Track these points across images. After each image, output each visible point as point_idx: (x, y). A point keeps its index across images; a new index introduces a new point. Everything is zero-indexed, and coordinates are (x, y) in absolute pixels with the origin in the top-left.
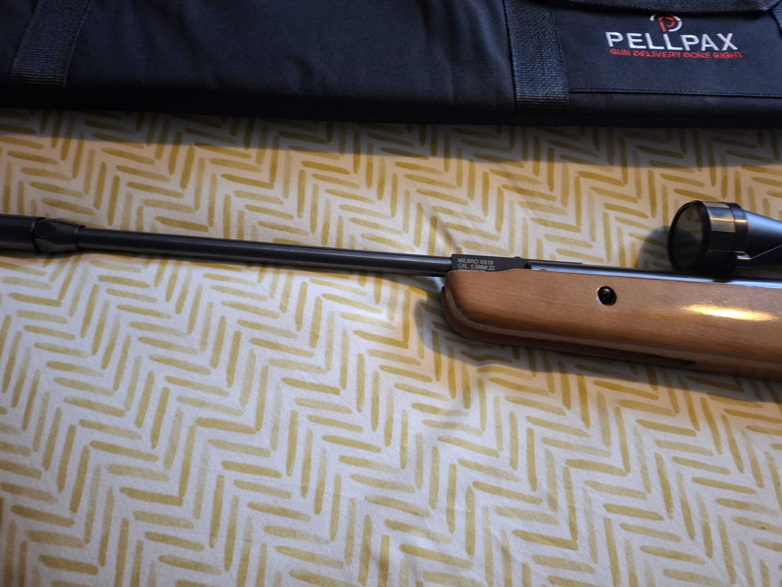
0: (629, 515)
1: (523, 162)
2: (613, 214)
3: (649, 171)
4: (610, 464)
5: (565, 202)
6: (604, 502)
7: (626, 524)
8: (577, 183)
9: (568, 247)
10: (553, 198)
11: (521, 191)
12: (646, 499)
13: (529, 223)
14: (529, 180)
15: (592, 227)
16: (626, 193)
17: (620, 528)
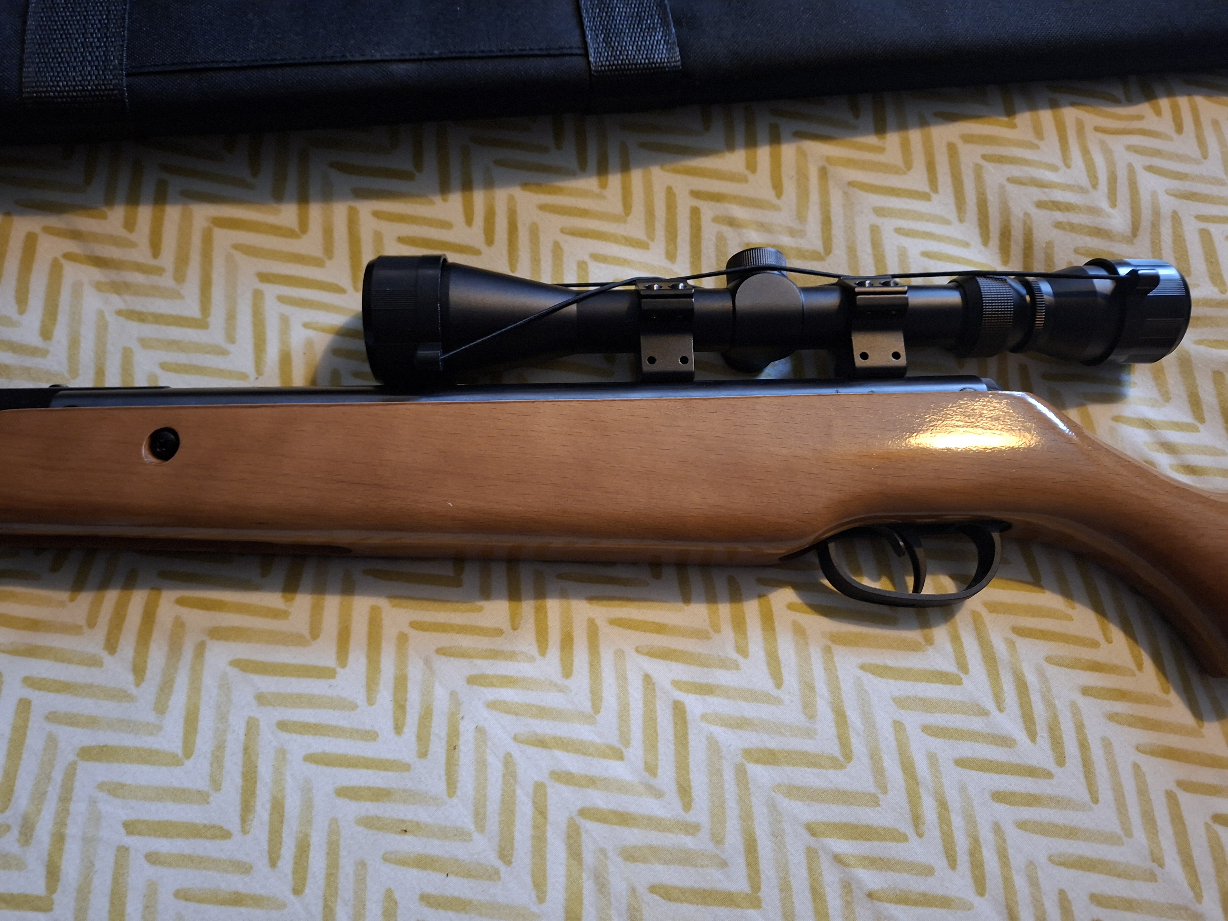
0: (166, 835)
1: (105, 209)
2: (271, 291)
3: (351, 209)
4: (156, 746)
5: (180, 276)
6: (125, 818)
7: (157, 853)
8: (207, 239)
9: (182, 358)
10: (159, 271)
11: (99, 262)
12: (208, 803)
13: (111, 318)
14: (116, 241)
15: (231, 317)
16: (303, 252)
17: (143, 861)
